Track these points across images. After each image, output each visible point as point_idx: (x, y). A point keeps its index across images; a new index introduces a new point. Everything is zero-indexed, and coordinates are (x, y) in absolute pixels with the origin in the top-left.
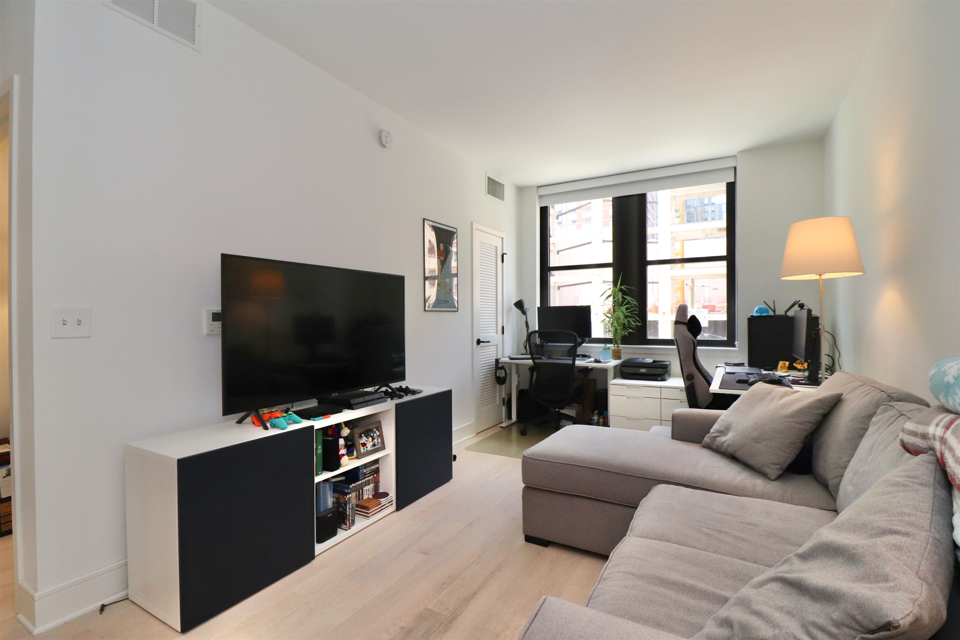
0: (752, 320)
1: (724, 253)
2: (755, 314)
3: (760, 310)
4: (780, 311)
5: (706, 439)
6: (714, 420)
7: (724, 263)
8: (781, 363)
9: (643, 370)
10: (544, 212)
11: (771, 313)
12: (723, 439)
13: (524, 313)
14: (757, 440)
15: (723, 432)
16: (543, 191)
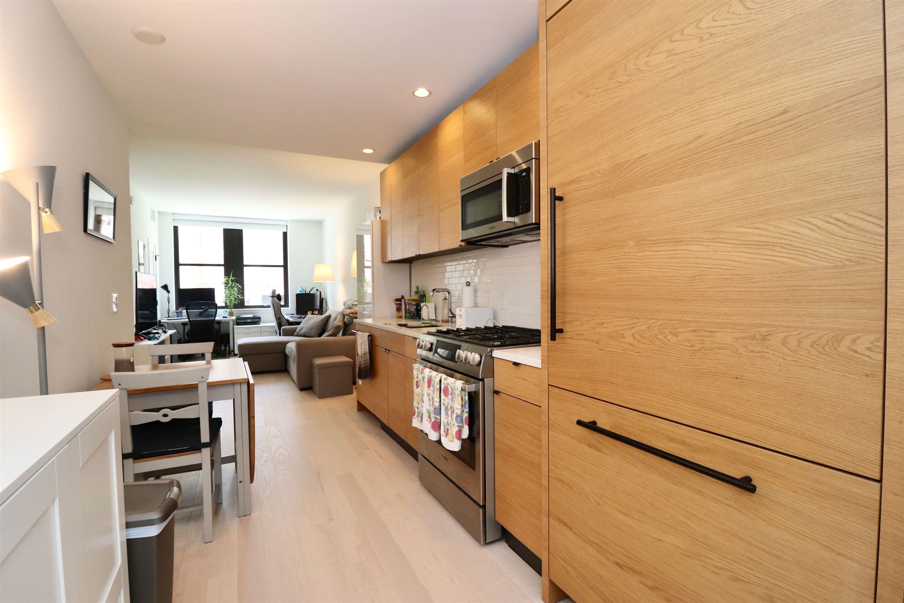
0: (298, 296)
1: (282, 264)
2: (299, 293)
3: (301, 291)
4: (308, 292)
5: (295, 333)
6: (296, 328)
7: (282, 268)
8: (309, 312)
9: (249, 321)
10: (176, 229)
11: (305, 292)
12: (301, 332)
13: (168, 292)
14: (312, 329)
15: (301, 330)
16: (175, 217)
